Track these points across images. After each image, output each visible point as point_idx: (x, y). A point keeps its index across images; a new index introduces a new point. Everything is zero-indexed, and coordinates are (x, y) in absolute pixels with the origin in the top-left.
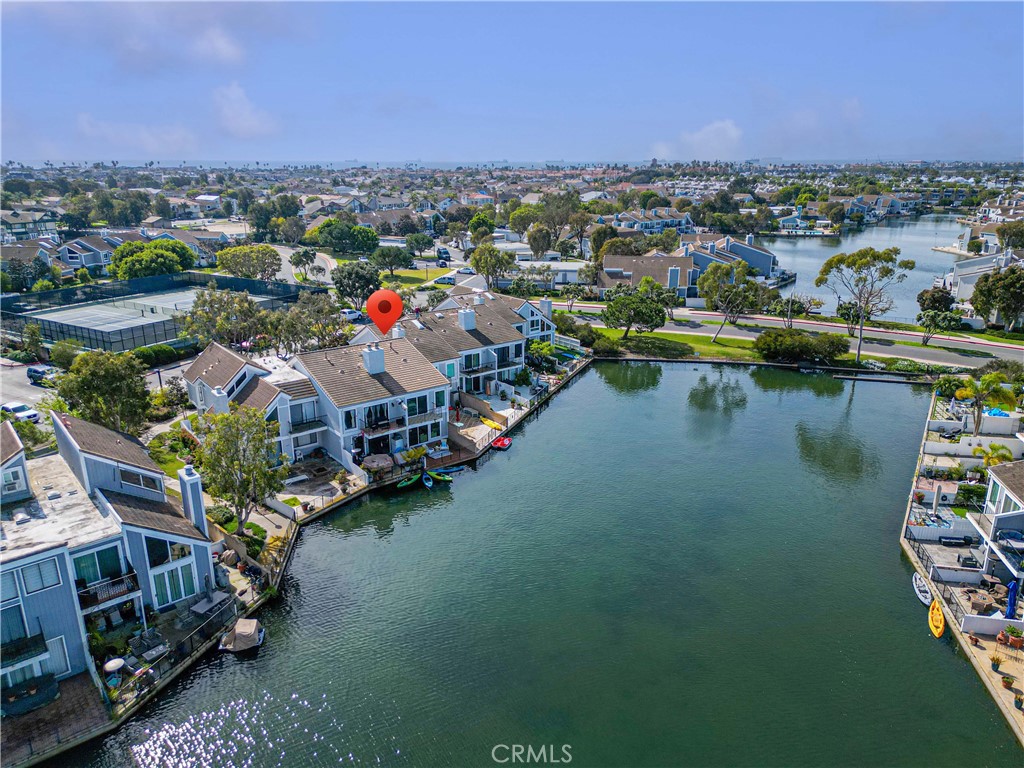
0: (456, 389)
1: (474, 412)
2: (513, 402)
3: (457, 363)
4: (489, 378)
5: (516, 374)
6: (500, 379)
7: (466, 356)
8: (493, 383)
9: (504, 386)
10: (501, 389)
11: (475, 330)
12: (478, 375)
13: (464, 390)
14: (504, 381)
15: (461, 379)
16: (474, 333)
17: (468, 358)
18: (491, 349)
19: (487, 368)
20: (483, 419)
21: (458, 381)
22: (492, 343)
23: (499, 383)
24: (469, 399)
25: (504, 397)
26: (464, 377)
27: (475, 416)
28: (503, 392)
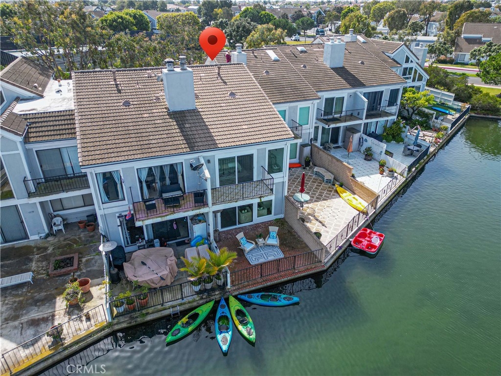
0: (307, 141)
1: (328, 176)
2: (382, 166)
3: (314, 106)
4: (352, 130)
5: (385, 127)
6: (365, 133)
7: (327, 100)
8: (356, 136)
9: (371, 142)
10: (365, 145)
11: (343, 68)
12: (338, 125)
13: (318, 144)
14: (370, 135)
15: (317, 128)
16: (341, 71)
17: (329, 102)
18: (360, 91)
19: (351, 117)
20: (339, 189)
21: (312, 131)
22: (362, 85)
23: (365, 137)
24: (323, 156)
25: (369, 156)
26: (321, 125)
27: (328, 181)
28: (369, 149)
